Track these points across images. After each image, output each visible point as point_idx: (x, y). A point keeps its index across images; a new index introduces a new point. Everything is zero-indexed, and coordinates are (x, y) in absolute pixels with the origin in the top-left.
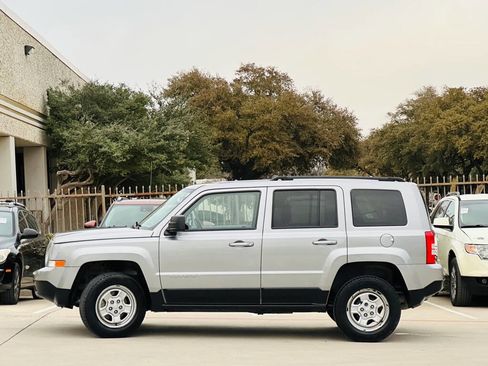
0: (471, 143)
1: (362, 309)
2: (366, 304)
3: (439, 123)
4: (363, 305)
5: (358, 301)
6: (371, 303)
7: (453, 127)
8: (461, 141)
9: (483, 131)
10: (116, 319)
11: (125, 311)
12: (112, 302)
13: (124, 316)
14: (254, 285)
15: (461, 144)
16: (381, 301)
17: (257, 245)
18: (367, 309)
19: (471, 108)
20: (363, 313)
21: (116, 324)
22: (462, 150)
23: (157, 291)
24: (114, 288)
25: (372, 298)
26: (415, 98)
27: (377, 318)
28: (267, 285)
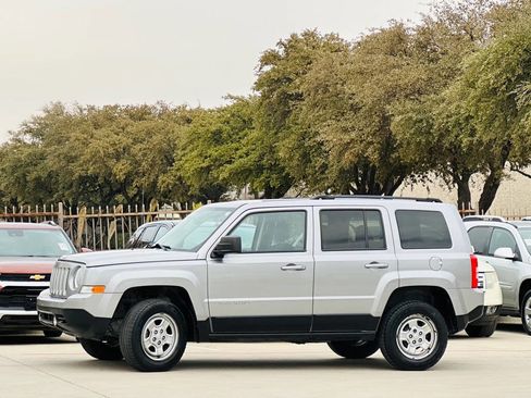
0: (130, 168)
1: (411, 336)
2: (415, 331)
3: (94, 144)
4: (411, 332)
5: (407, 328)
6: (419, 329)
7: (111, 150)
8: (120, 166)
9: (145, 155)
10: (159, 350)
11: (168, 342)
12: (156, 332)
13: (166, 347)
14: (307, 311)
15: (120, 169)
16: (429, 327)
17: (309, 269)
18: (416, 336)
19: (129, 129)
20: (411, 340)
21: (159, 357)
22: (121, 177)
23: (205, 319)
24: (157, 316)
25: (420, 324)
26: (43, 115)
27: (425, 344)
28: (319, 311)
